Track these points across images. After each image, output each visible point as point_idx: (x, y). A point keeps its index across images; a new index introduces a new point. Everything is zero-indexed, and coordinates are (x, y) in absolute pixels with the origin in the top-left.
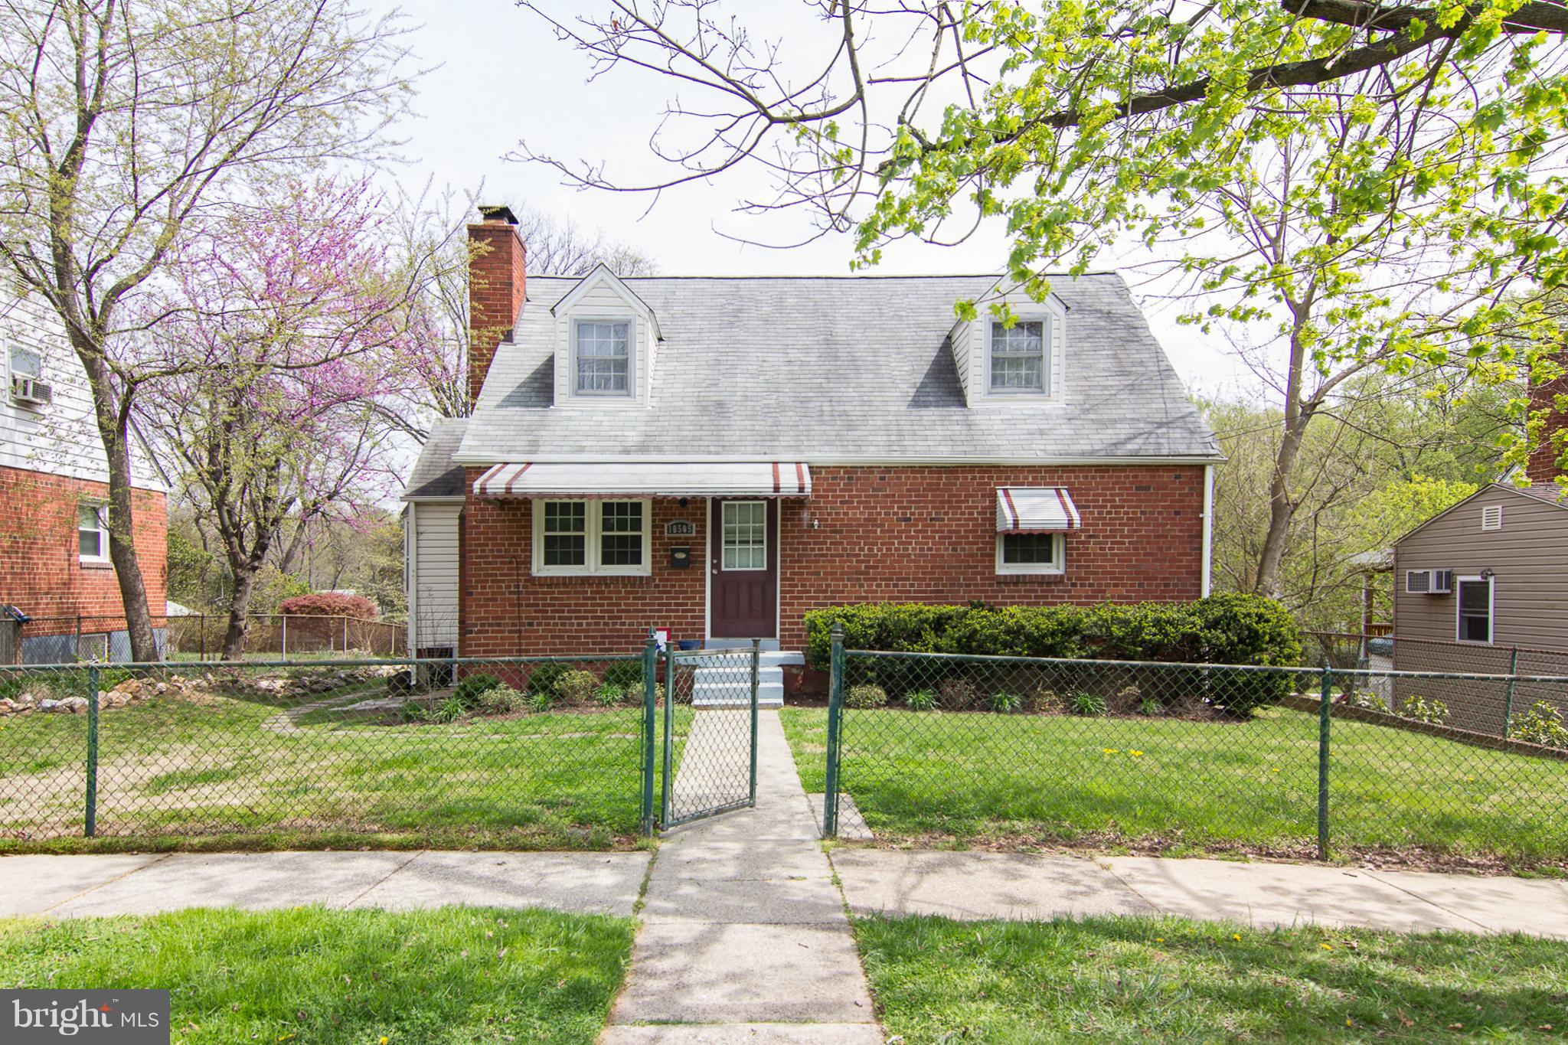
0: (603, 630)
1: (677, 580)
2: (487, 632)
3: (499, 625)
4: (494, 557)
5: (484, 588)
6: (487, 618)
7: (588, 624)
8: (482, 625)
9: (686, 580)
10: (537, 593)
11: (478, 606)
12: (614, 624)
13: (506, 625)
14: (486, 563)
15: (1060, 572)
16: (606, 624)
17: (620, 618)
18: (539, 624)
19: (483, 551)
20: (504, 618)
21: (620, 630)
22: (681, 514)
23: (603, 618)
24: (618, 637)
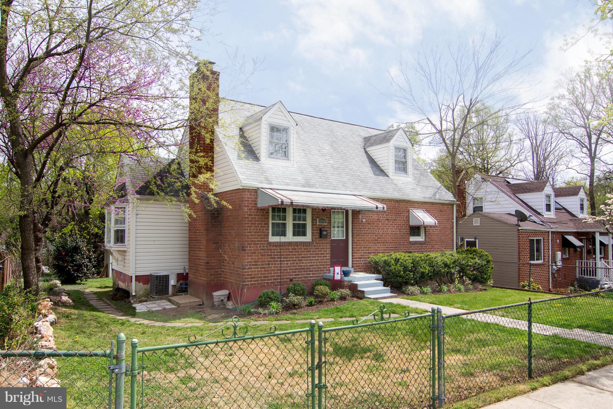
0: (296, 266)
1: (321, 243)
2: (251, 268)
3: (256, 265)
4: (255, 232)
5: (250, 247)
6: (251, 262)
7: (291, 264)
8: (250, 265)
9: (324, 243)
10: (271, 249)
11: (248, 256)
12: (300, 263)
13: (259, 265)
14: (251, 235)
15: (423, 240)
16: (297, 263)
17: (302, 260)
18: (272, 264)
19: (250, 230)
20: (258, 262)
21: (302, 266)
22: (323, 215)
23: (296, 260)
24: (301, 269)
